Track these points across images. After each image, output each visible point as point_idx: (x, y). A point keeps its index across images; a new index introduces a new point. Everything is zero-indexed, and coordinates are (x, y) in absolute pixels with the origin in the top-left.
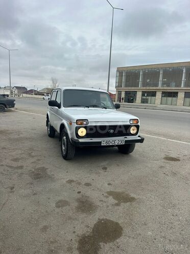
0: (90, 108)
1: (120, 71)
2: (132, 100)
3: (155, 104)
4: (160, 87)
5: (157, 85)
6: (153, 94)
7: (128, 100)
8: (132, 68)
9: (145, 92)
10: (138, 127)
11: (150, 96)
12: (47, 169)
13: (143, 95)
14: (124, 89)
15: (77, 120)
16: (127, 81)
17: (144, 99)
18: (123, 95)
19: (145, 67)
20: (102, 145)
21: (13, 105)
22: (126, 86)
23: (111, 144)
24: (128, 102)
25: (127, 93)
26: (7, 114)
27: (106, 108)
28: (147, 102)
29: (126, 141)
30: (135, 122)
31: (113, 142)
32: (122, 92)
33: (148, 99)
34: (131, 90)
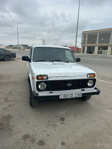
0: (54, 63)
1: (84, 34)
2: (92, 52)
3: (106, 54)
4: (110, 43)
5: (108, 42)
6: (106, 48)
7: (89, 52)
8: (92, 31)
9: (101, 47)
10: (94, 80)
11: (104, 49)
12: (12, 117)
13: (99, 49)
14: (87, 45)
15: (37, 76)
16: (88, 40)
17: (99, 51)
18: (86, 49)
19: (101, 31)
20: (60, 98)
21: (15, 57)
22: (88, 43)
23: (69, 97)
24: (89, 53)
25: (88, 48)
26: (11, 62)
27: (68, 62)
28: (101, 53)
29: (83, 94)
30: (92, 76)
31: (71, 96)
32: (85, 47)
33: (102, 52)
34: (91, 46)
